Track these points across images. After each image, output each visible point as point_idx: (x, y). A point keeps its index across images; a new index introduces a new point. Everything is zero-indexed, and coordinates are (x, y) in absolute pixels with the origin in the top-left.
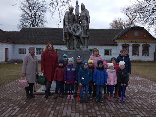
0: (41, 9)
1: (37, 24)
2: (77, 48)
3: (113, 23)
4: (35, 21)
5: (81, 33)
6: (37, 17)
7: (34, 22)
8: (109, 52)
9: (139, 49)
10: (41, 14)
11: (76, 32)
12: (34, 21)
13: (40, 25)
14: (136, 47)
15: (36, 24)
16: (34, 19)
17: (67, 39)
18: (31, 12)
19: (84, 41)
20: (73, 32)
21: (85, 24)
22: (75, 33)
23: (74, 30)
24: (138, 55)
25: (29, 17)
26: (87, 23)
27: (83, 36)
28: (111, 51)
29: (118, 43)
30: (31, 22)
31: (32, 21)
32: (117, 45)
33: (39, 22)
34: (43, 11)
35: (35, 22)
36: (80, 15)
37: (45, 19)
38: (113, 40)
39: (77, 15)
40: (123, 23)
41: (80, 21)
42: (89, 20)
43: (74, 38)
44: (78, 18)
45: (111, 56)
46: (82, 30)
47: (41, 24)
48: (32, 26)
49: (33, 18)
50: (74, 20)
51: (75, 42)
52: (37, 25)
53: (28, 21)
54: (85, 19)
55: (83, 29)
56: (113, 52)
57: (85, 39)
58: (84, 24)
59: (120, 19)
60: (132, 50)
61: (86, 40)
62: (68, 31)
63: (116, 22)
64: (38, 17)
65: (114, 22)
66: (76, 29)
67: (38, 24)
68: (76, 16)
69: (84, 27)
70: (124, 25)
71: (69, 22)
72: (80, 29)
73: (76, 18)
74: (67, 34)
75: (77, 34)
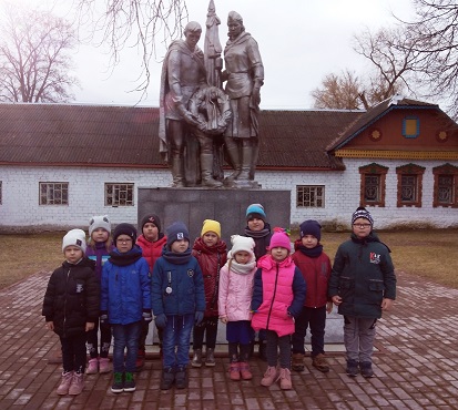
0: (56, 36)
1: (42, 90)
2: (215, 178)
3: (322, 88)
4: (35, 81)
5: (230, 121)
6: (39, 65)
7: (31, 84)
8: (312, 194)
9: (420, 183)
10: (56, 54)
11: (210, 117)
12: (31, 81)
13: (54, 94)
14: (410, 177)
15: (36, 92)
16: (29, 73)
17: (173, 143)
18: (18, 47)
19: (241, 153)
20: (200, 119)
21: (246, 90)
22: (207, 120)
23: (202, 111)
24: (419, 205)
25: (11, 66)
26: (253, 83)
27: (235, 132)
28: (320, 189)
29: (346, 163)
30: (17, 85)
31: (22, 81)
32: (342, 169)
33: (49, 82)
34: (63, 44)
35: (34, 86)
36: (222, 57)
37: (71, 74)
38: (329, 152)
39: (213, 54)
40: (360, 90)
41: (224, 77)
42: (258, 73)
43: (203, 142)
44: (218, 65)
45: (321, 209)
46: (231, 109)
47: (57, 90)
48: (20, 97)
49: (26, 70)
50: (202, 73)
51: (207, 157)
52: (39, 94)
53: (8, 80)
54: (244, 69)
55: (235, 106)
56: (328, 194)
57: (245, 144)
58: (240, 87)
59: (346, 74)
60: (398, 187)
61: (247, 150)
62: (180, 113)
63: (332, 85)
64: (46, 64)
65: (326, 85)
66: (209, 107)
67: (46, 90)
68: (210, 58)
69: (239, 99)
70: (362, 97)
71: (183, 82)
72: (227, 107)
73: (209, 65)
74: (176, 127)
75: (214, 126)
